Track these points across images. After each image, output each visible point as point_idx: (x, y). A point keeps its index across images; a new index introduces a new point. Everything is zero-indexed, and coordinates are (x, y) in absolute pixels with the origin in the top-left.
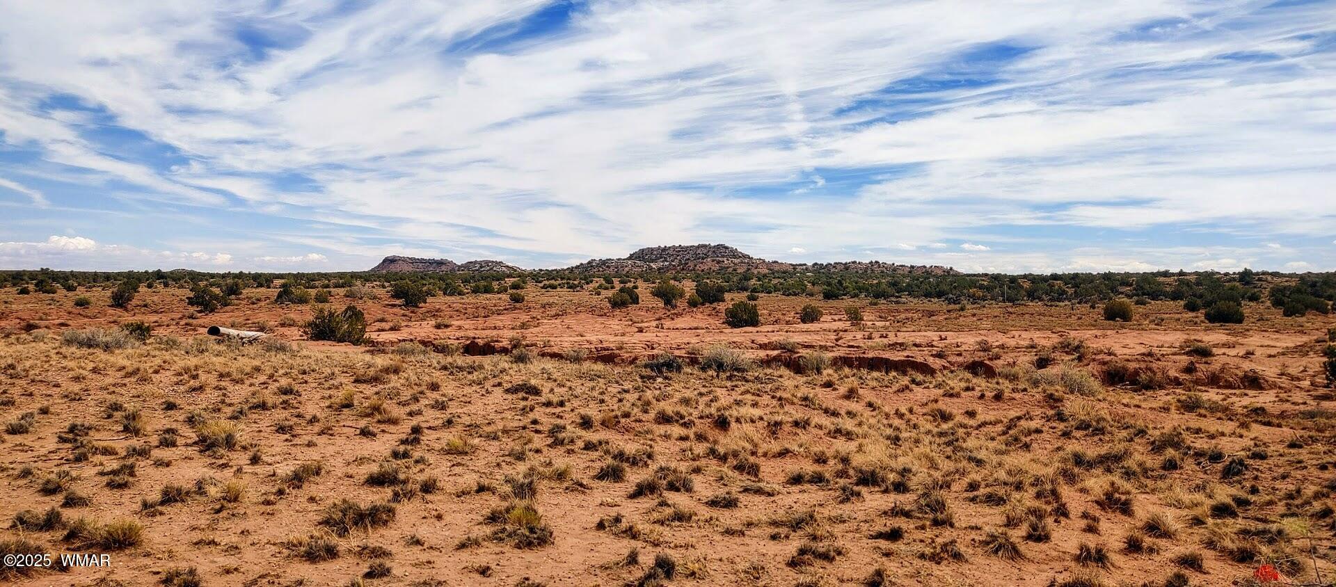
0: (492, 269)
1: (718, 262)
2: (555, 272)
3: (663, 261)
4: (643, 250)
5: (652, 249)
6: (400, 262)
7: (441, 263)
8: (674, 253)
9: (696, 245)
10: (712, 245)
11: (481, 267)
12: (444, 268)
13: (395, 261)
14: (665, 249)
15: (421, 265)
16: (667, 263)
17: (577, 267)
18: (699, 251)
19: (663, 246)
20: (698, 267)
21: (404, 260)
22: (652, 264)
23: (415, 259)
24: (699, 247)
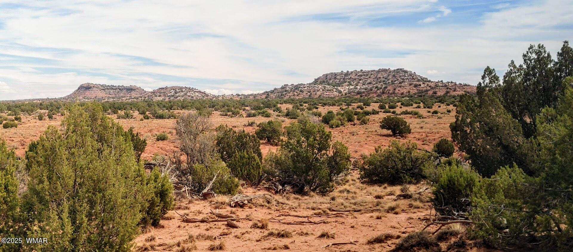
0: (186, 94)
1: (416, 86)
2: (251, 97)
3: (348, 85)
4: (327, 75)
5: (336, 74)
6: (94, 89)
7: (130, 89)
8: (357, 77)
9: (377, 69)
10: (392, 69)
11: (176, 93)
12: (134, 94)
13: (90, 88)
14: (347, 74)
15: (112, 91)
16: (351, 87)
17: (272, 92)
18: (379, 76)
19: (345, 71)
20: (397, 90)
21: (96, 86)
22: (339, 88)
23: (105, 86)
24: (379, 71)
